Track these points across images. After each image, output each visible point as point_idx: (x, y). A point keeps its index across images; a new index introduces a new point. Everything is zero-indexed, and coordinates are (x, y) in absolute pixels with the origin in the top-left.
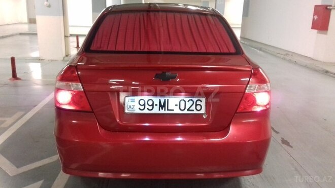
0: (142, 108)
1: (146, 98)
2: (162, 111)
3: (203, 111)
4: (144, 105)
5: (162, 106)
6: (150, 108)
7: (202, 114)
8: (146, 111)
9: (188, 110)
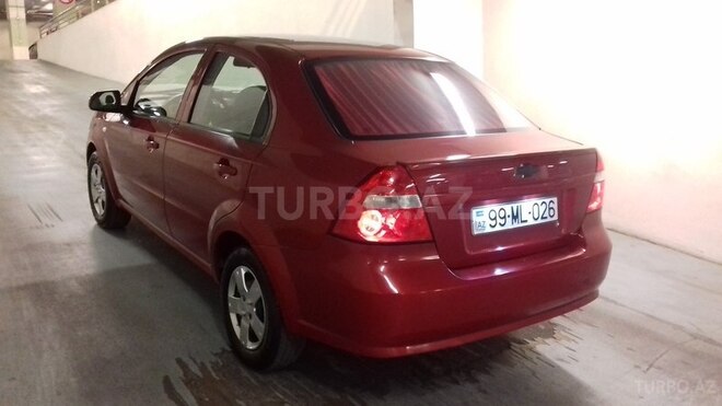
0: (493, 223)
1: (497, 207)
2: (516, 225)
3: (556, 218)
4: (495, 219)
5: (515, 217)
6: (502, 222)
7: (552, 223)
8: (498, 228)
9: (543, 218)
